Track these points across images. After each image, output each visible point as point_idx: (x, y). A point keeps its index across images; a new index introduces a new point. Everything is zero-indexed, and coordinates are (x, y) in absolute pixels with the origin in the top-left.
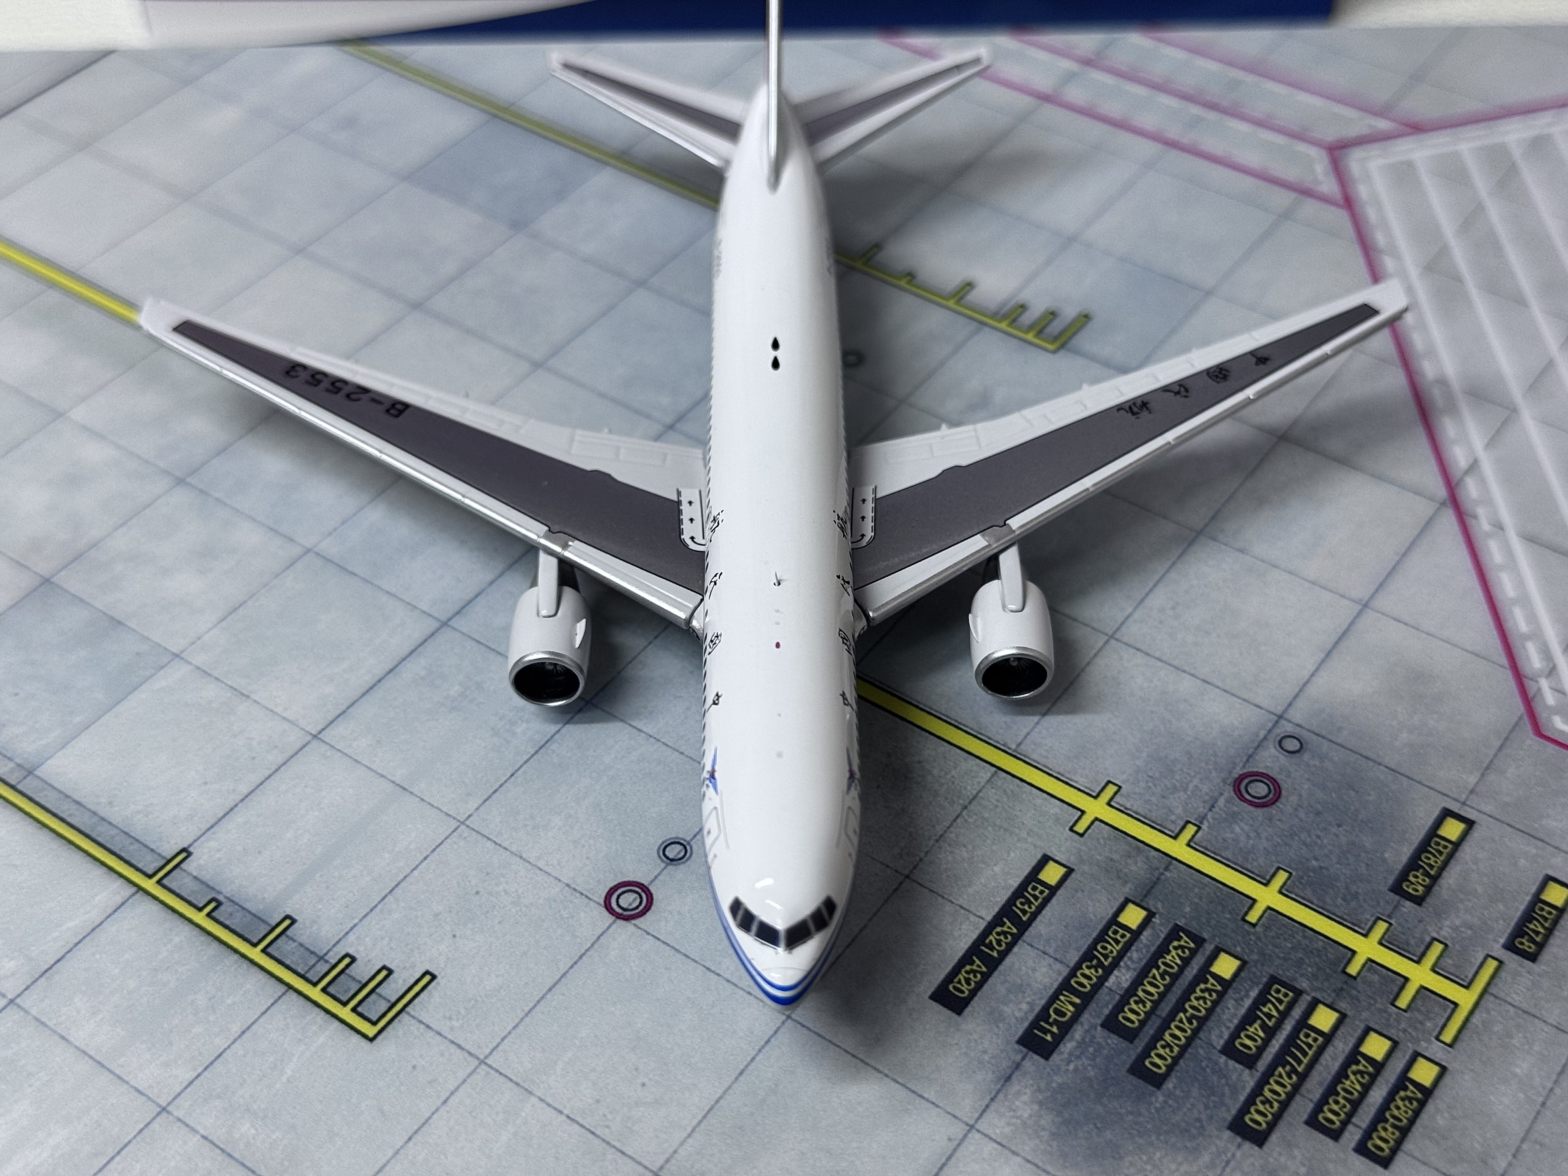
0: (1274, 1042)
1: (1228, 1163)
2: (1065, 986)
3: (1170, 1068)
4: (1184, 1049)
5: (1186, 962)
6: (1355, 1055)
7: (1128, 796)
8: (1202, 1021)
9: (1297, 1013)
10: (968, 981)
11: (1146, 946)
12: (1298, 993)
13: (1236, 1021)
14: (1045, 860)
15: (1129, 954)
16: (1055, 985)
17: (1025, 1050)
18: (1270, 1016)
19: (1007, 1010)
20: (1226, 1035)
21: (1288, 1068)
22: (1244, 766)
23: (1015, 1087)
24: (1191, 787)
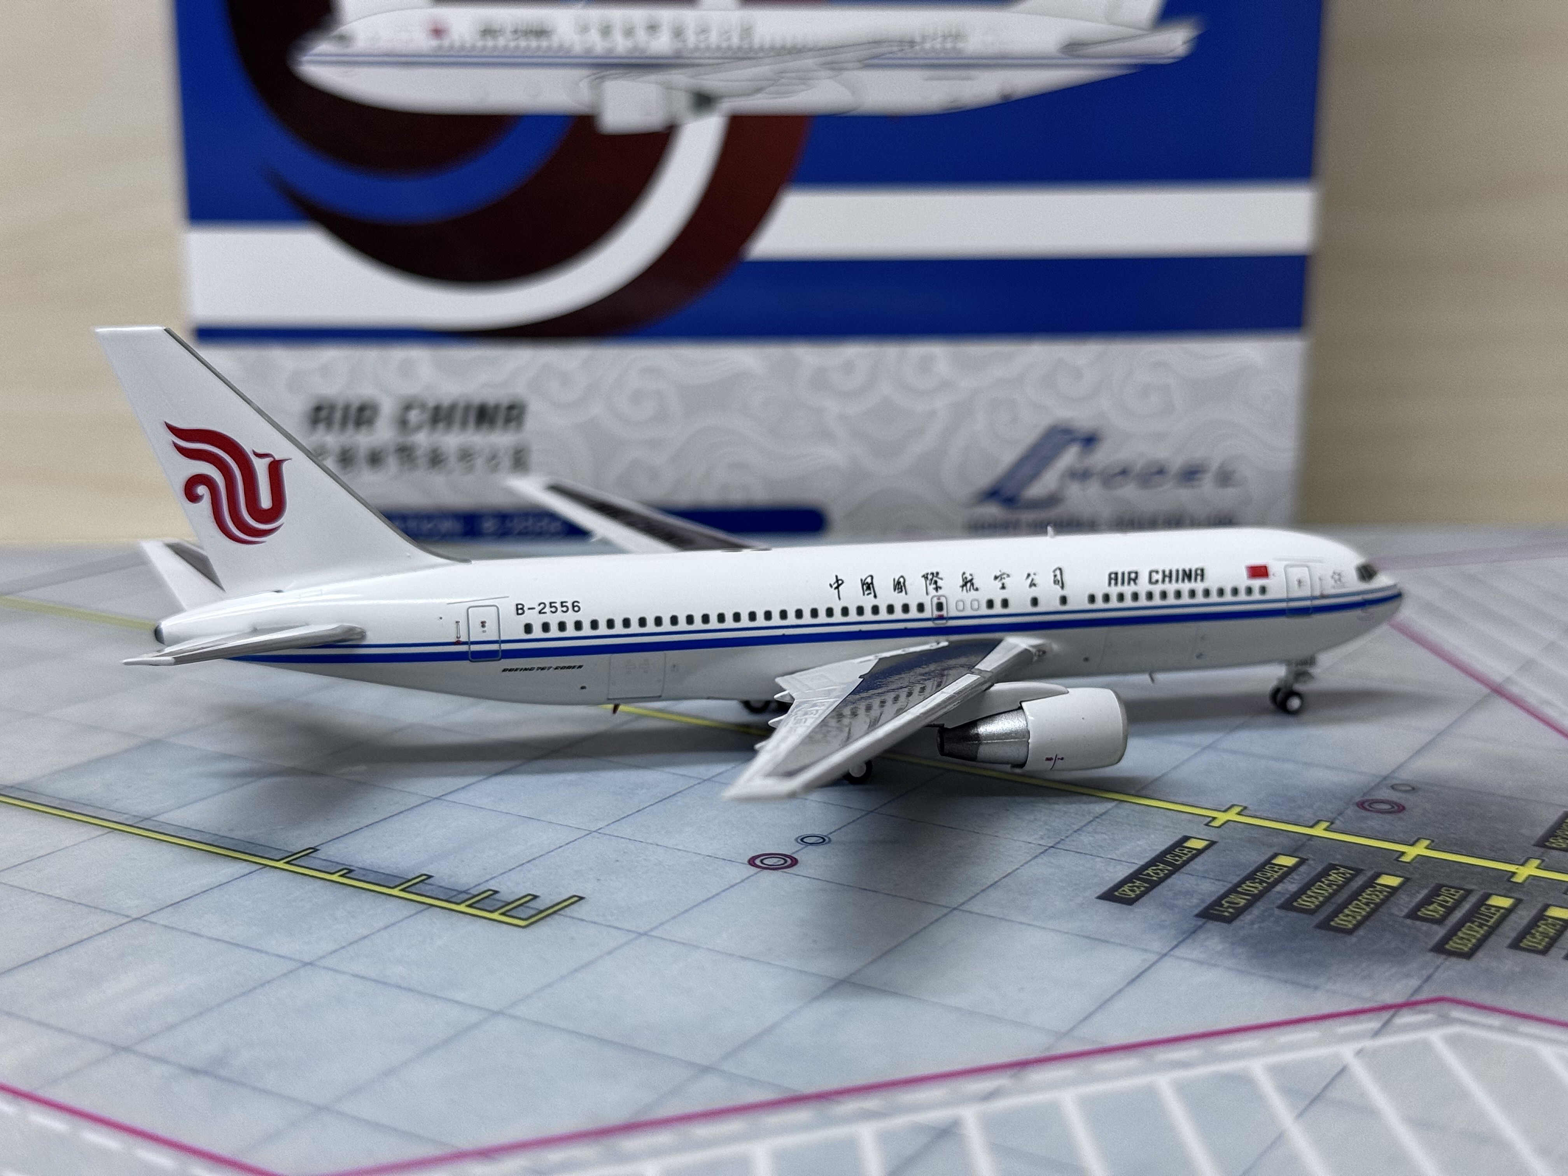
0: (1456, 912)
1: (1438, 967)
2: (1233, 890)
3: (1357, 927)
4: (1366, 918)
5: (1348, 881)
6: (1541, 916)
7: (1255, 811)
8: (1378, 906)
9: (1473, 899)
10: (1133, 891)
11: (1304, 873)
12: (1469, 892)
13: (1412, 905)
14: (1186, 838)
15: (1290, 876)
16: (1222, 891)
17: (1204, 920)
18: (1447, 902)
19: (1179, 903)
20: (1406, 911)
21: (1476, 923)
22: (1363, 797)
23: (1201, 936)
24: (1315, 807)
